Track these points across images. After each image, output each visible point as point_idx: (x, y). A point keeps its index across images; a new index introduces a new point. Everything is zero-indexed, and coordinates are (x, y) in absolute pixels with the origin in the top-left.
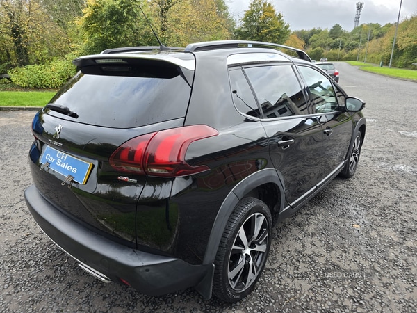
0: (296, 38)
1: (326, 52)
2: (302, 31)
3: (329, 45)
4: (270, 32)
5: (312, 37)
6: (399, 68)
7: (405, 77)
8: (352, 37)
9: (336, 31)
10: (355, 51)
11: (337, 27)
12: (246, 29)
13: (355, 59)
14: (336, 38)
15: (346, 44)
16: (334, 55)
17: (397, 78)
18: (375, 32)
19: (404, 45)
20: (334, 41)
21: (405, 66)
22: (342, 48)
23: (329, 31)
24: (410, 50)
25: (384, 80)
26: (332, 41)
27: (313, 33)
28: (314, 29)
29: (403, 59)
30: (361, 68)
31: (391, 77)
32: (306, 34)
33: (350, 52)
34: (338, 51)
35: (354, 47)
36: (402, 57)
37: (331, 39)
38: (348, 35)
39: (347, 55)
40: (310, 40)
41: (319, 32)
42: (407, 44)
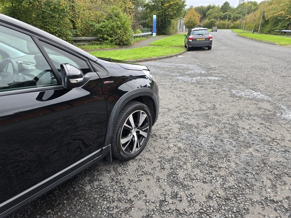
0: (194, 11)
1: (218, 22)
2: (202, 6)
3: (220, 17)
4: (171, 5)
5: (209, 11)
6: (266, 33)
7: (266, 40)
8: (237, 11)
9: (226, 7)
10: (238, 22)
11: (226, 4)
12: (153, 4)
13: (237, 28)
14: (226, 12)
15: (232, 17)
16: (224, 24)
17: (260, 41)
18: (253, 8)
19: (269, 16)
20: (224, 14)
21: (269, 32)
22: (229, 19)
23: (220, 7)
24: (273, 20)
25: (251, 43)
26: (222, 14)
27: (209, 8)
28: (210, 5)
29: (268, 27)
30: (239, 34)
31: (256, 40)
32: (204, 9)
33: (235, 22)
34: (226, 22)
35: (237, 18)
36: (268, 26)
37: (222, 13)
38: (234, 10)
39: (232, 25)
40: (207, 13)
41: (214, 7)
42: (271, 16)
